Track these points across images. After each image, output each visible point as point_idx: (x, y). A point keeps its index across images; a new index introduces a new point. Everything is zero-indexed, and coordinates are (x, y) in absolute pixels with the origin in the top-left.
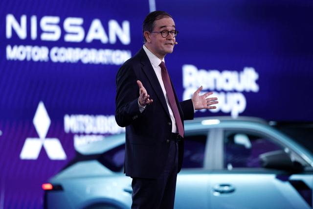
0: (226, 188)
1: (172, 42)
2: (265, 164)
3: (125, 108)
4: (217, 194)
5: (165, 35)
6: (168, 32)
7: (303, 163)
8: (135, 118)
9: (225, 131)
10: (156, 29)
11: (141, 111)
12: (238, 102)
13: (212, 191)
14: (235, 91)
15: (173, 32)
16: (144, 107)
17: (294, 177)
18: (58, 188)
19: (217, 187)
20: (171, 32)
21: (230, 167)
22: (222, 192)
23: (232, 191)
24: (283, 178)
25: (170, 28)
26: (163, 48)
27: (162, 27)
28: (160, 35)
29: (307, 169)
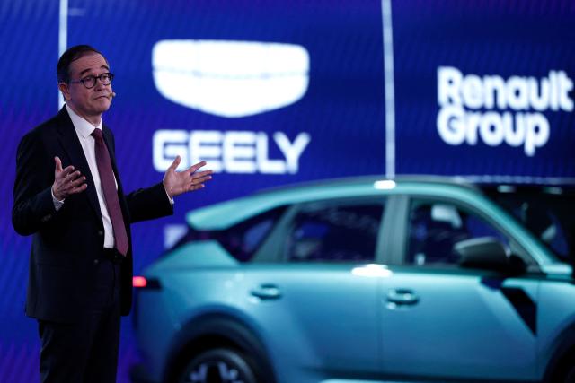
0: (407, 297)
1: (107, 94)
2: (462, 260)
3: (28, 204)
4: (392, 306)
5: (90, 84)
6: (95, 78)
7: (526, 259)
8: (45, 219)
9: (412, 199)
10: (75, 78)
11: (57, 208)
12: (537, 130)
13: (383, 302)
14: (532, 110)
15: (105, 77)
16: (62, 201)
17: (510, 283)
18: (154, 284)
19: (393, 295)
20: (100, 77)
21: (421, 259)
22: (399, 303)
23: (413, 303)
24: (492, 283)
25: (97, 71)
26: (91, 106)
27: (83, 73)
28: (81, 86)
29: (531, 268)
